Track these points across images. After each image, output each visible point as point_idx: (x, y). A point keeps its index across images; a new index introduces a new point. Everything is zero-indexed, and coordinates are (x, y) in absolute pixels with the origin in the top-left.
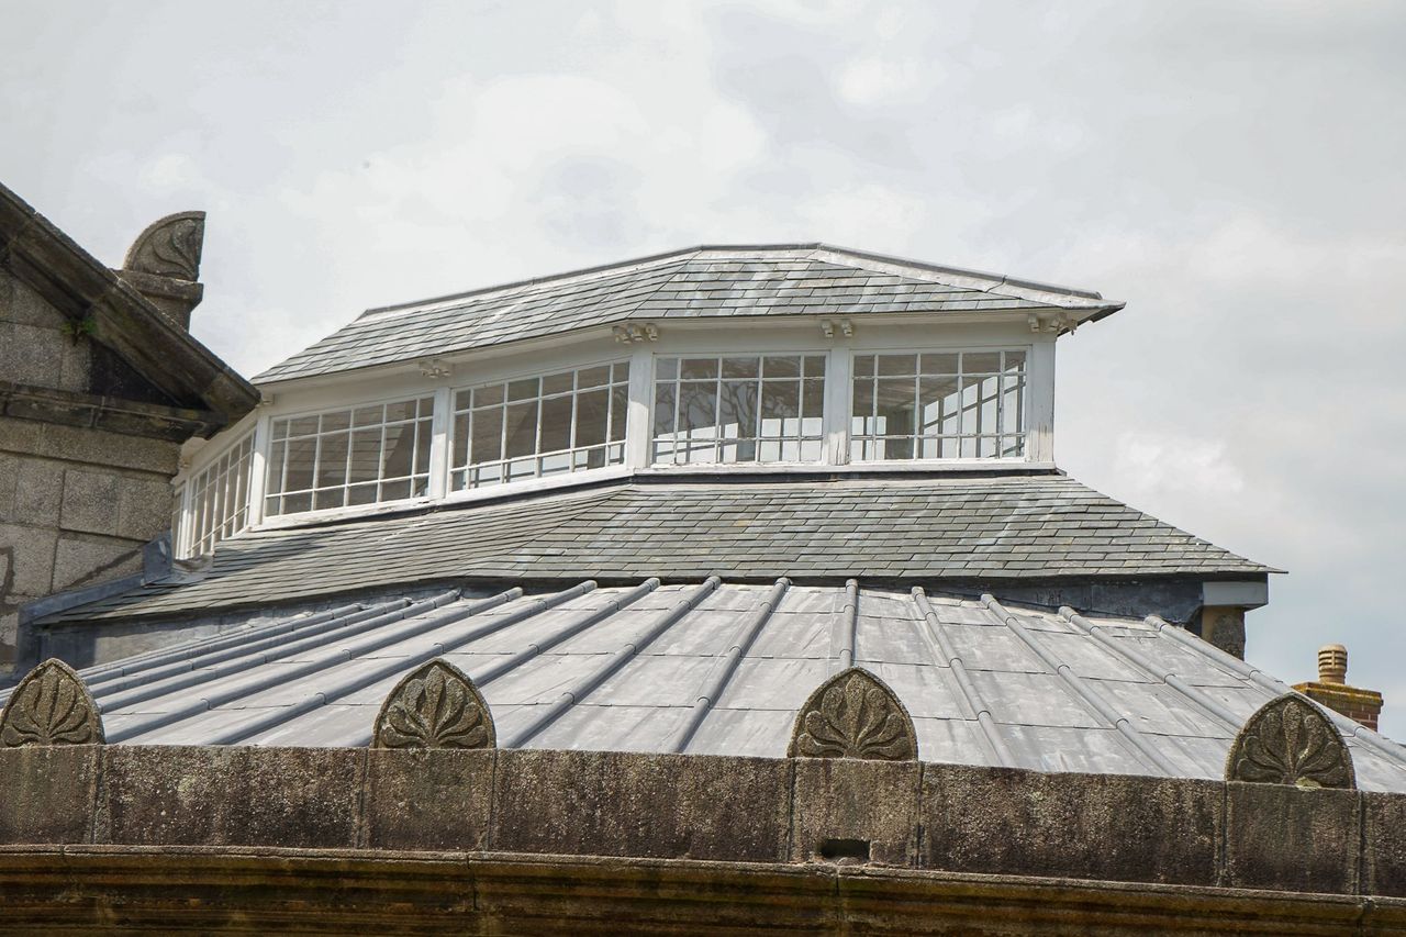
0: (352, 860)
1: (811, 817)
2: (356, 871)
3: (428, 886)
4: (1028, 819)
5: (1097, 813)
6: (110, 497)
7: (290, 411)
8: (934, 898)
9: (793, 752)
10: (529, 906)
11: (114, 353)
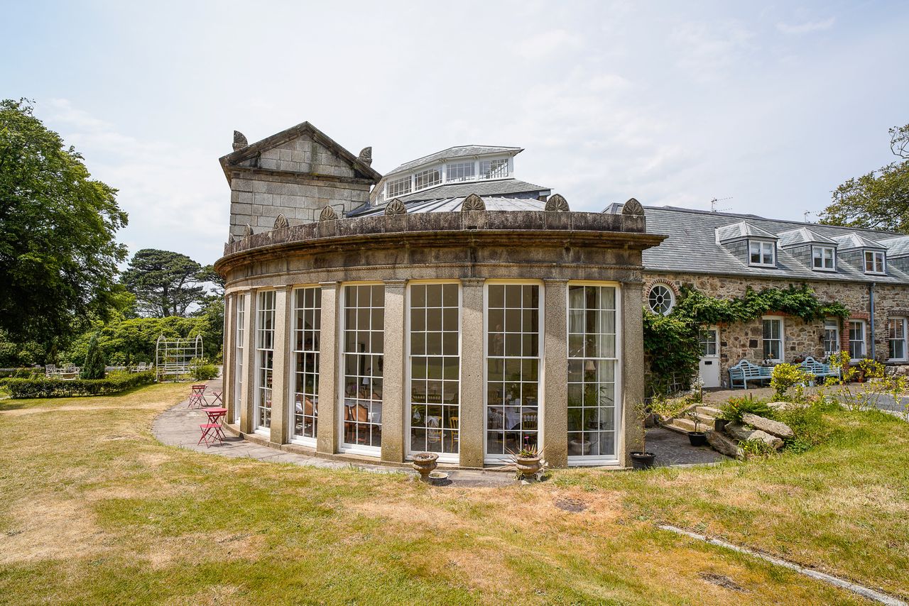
0: (381, 235)
1: (466, 222)
2: (381, 237)
3: (395, 239)
4: (507, 220)
5: (520, 218)
6: (359, 195)
7: (389, 181)
8: (489, 235)
9: (462, 210)
10: (413, 242)
11: (358, 171)
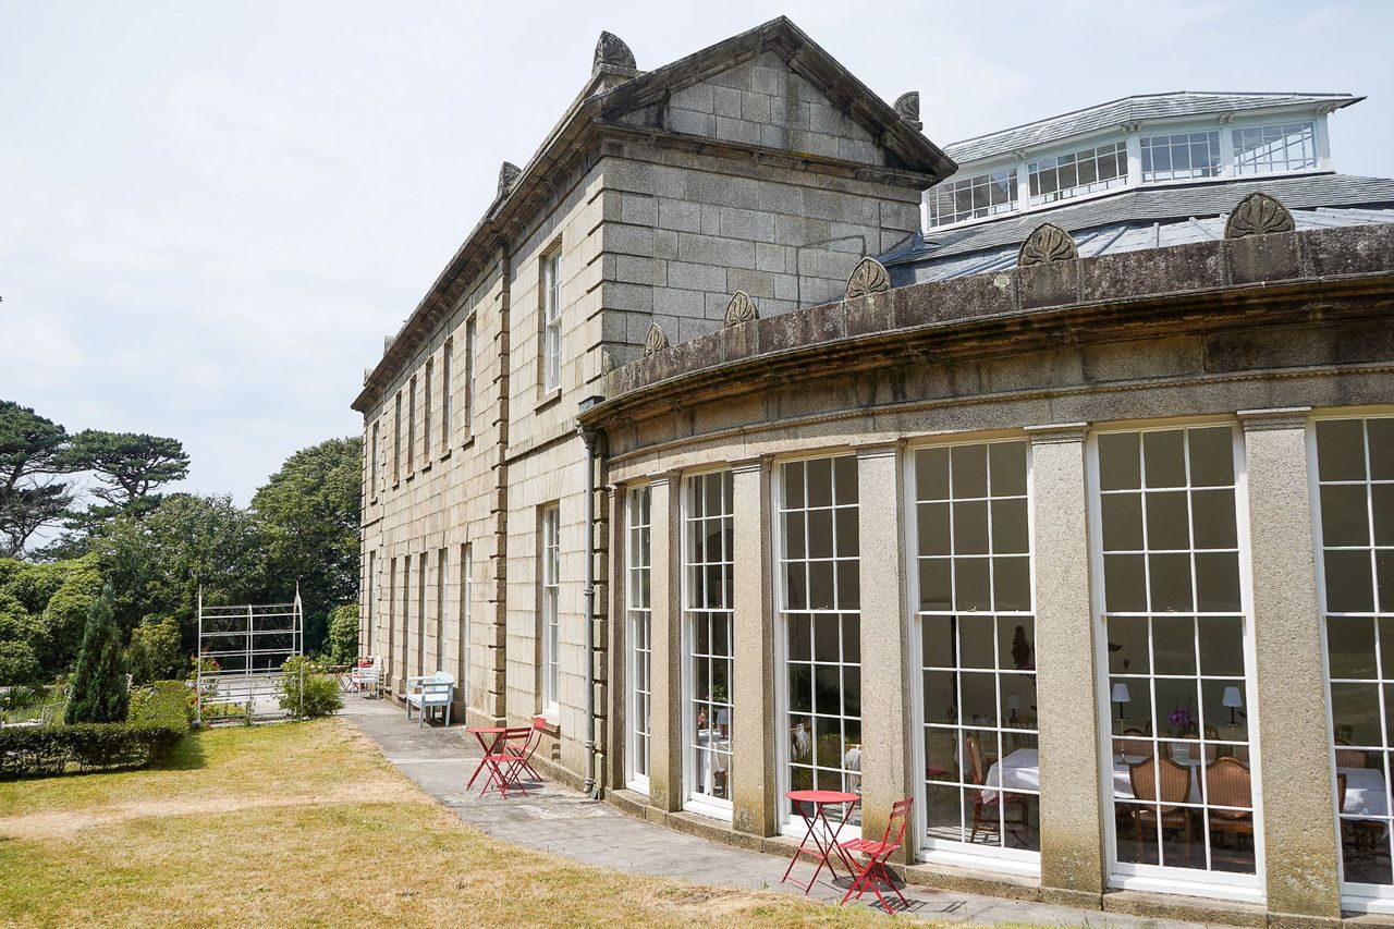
11: (893, 152)
